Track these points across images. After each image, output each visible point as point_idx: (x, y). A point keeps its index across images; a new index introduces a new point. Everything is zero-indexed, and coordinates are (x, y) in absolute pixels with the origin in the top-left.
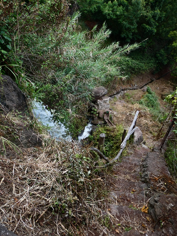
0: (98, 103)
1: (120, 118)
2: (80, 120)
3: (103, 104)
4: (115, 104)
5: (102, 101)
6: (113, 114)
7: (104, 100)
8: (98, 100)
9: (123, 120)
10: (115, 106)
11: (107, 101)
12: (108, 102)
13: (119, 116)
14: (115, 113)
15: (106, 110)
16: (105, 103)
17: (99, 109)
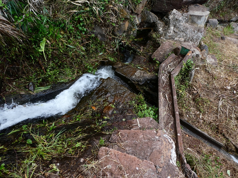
0: (171, 17)
1: (219, 79)
2: (83, 49)
3: (183, 24)
4: (222, 38)
5: (185, 14)
6: (203, 60)
7: (191, 12)
8: (175, 11)
9: (226, 90)
10: (219, 44)
11: (199, 17)
12: (201, 23)
13: (220, 73)
14: (210, 60)
15: (186, 43)
16: (193, 22)
17: (165, 35)
